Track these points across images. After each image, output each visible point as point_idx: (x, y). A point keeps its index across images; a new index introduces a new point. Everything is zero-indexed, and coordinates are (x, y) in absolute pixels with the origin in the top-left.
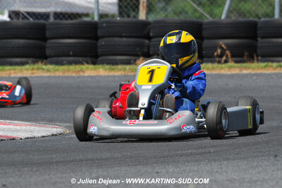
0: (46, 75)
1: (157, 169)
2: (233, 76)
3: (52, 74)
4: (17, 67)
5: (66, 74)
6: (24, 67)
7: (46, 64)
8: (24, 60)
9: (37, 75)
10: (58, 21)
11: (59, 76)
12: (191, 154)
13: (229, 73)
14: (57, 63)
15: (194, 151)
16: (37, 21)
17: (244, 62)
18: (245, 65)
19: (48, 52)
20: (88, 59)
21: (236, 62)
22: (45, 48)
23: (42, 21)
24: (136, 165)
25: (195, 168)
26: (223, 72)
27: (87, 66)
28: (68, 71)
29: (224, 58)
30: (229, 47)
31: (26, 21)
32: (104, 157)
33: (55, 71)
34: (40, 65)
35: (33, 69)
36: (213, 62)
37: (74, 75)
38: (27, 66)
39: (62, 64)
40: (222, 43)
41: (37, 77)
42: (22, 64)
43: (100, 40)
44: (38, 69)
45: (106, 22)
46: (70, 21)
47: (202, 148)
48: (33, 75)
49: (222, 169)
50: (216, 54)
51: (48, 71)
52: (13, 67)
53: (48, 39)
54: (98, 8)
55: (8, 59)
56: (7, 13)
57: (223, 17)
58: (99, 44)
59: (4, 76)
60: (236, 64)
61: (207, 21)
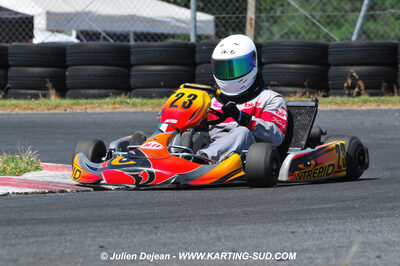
0: (131, 110)
1: (292, 228)
2: (369, 112)
3: (139, 110)
4: (95, 101)
5: (156, 110)
6: (103, 101)
7: (130, 97)
8: (103, 91)
9: (120, 110)
10: (145, 43)
11: (148, 112)
12: (330, 208)
13: (364, 108)
14: (144, 96)
15: (333, 205)
16: (118, 43)
17: (382, 95)
18: (382, 98)
19: (133, 81)
21: (371, 95)
22: (128, 76)
23: (125, 43)
24: (264, 223)
25: (340, 227)
26: (355, 107)
28: (158, 106)
29: (357, 90)
30: (362, 76)
31: (105, 43)
33: (142, 105)
34: (122, 98)
35: (114, 103)
36: (342, 95)
38: (108, 100)
39: (151, 98)
40: (353, 70)
41: (121, 113)
42: (102, 97)
43: (198, 67)
44: (121, 103)
45: (205, 44)
46: (159, 43)
48: (115, 111)
49: (375, 228)
50: (346, 85)
51: (134, 105)
52: (89, 101)
53: (133, 66)
54: (195, 27)
55: (83, 91)
56: (74, 33)
57: (354, 38)
58: (197, 72)
59: (79, 111)
60: (372, 98)
61: (334, 43)
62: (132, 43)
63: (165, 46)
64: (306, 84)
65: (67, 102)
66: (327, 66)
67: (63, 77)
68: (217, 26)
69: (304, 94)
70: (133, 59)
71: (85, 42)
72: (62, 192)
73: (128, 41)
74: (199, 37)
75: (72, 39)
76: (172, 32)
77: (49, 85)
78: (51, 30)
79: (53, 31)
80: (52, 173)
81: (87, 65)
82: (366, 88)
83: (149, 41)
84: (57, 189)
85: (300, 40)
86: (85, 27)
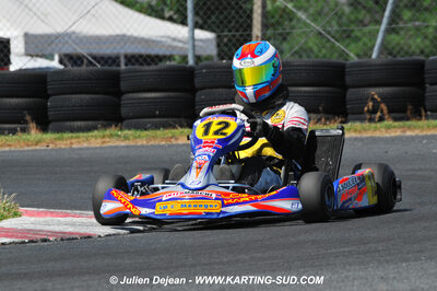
0: (123, 144)
2: (393, 140)
3: (132, 143)
4: (81, 134)
5: (152, 143)
6: (90, 134)
7: (121, 129)
8: (90, 123)
9: (110, 144)
10: (137, 67)
11: (143, 146)
12: (350, 252)
13: (388, 135)
14: (137, 127)
15: (353, 248)
16: (106, 68)
17: (408, 119)
18: (408, 123)
19: (124, 111)
20: (183, 120)
21: (396, 119)
22: (118, 106)
23: (114, 68)
26: (377, 134)
27: (180, 130)
28: (155, 137)
29: (379, 114)
30: (384, 99)
31: (91, 68)
32: (225, 260)
33: (136, 138)
34: (112, 130)
35: (104, 137)
36: (362, 120)
37: (163, 143)
38: (96, 133)
39: (146, 129)
40: (374, 92)
41: (111, 147)
42: (89, 129)
43: (199, 93)
44: (111, 136)
45: (205, 67)
46: (153, 67)
47: (364, 244)
48: (105, 145)
50: (366, 109)
51: (126, 138)
52: (74, 135)
53: (123, 93)
54: (194, 46)
55: (68, 123)
56: (57, 58)
57: (374, 56)
58: (197, 99)
59: (63, 147)
60: (396, 124)
61: (351, 61)
62: (123, 67)
63: (160, 70)
64: (321, 108)
65: (49, 136)
66: (345, 88)
67: (45, 108)
68: (218, 45)
69: (319, 120)
70: (123, 85)
71: (70, 67)
72: (45, 240)
73: (119, 65)
74: (198, 58)
75: (55, 64)
76: (168, 53)
77: (28, 118)
78: (29, 54)
79: (32, 56)
80: (33, 219)
81: (72, 94)
82: (390, 112)
83: (141, 64)
84: (39, 237)
85: (313, 59)
86: (68, 50)
